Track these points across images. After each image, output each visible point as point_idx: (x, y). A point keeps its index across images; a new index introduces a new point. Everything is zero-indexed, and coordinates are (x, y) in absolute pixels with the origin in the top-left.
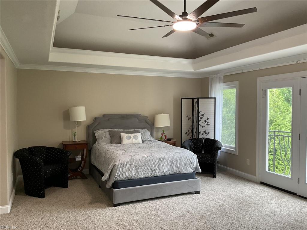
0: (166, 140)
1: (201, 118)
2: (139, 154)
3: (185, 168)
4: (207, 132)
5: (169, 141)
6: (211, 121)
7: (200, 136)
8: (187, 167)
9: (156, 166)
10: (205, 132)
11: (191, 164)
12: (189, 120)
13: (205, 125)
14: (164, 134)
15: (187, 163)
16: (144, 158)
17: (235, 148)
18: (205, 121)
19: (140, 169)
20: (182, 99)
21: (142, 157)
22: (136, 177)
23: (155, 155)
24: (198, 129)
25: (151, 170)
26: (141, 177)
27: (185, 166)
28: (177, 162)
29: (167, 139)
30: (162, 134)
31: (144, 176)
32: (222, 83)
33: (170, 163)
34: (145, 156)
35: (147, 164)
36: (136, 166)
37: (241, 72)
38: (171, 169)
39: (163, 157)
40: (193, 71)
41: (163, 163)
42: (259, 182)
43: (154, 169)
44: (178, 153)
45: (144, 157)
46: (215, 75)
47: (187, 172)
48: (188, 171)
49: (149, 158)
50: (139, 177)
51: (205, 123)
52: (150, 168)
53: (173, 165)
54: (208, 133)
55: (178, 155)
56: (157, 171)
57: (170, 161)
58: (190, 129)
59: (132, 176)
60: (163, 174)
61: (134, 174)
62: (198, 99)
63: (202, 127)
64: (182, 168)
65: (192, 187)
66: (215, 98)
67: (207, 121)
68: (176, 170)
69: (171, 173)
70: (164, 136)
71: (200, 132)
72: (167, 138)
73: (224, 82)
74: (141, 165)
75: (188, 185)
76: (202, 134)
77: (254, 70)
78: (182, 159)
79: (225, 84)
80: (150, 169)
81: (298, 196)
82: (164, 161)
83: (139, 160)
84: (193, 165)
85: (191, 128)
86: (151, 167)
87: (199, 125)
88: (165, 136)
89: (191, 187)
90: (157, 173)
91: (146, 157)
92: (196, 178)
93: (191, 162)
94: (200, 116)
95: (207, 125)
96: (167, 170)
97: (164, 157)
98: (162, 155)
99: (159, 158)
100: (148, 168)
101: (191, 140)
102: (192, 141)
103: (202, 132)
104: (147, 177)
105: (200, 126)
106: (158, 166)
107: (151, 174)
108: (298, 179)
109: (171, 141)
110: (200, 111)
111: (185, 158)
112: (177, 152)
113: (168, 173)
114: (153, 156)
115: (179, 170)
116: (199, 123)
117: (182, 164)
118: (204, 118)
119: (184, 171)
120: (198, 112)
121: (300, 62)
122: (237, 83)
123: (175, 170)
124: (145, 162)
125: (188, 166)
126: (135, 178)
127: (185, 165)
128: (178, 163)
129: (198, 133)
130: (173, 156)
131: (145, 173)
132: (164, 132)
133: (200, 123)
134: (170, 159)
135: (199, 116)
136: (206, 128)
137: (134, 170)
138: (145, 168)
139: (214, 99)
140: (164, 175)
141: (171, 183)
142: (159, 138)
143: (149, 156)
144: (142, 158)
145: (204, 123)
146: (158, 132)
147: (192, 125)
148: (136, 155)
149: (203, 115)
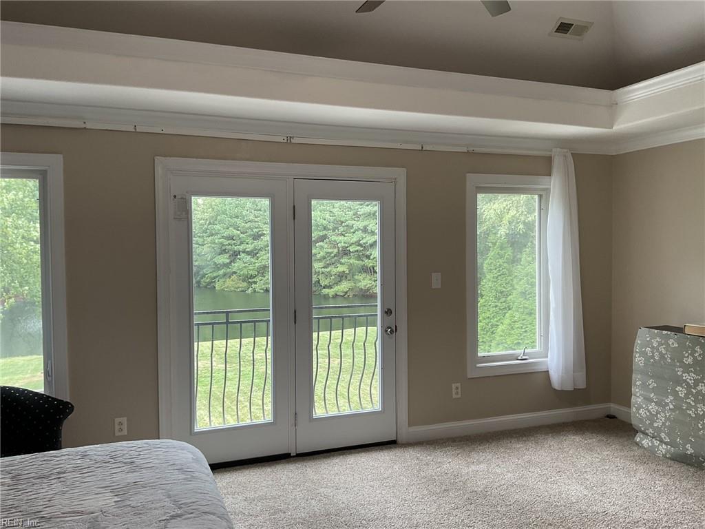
37: (76, 124)
81: (294, 457)
108: (293, 416)
121: (293, 141)
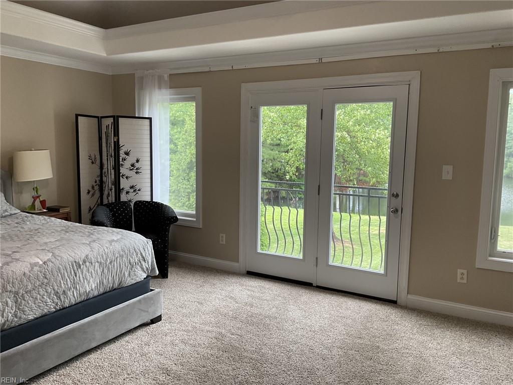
0: (45, 210)
1: (125, 160)
2: (17, 260)
3: (132, 273)
4: (137, 188)
5: (53, 211)
6: (145, 165)
7: (124, 198)
8: (135, 271)
9: (69, 283)
10: (132, 187)
11: (143, 263)
12: (93, 163)
13: (133, 173)
14: (38, 197)
15: (136, 260)
16: (36, 269)
17: (196, 216)
18: (133, 165)
19: (27, 297)
20: (77, 116)
21: (30, 264)
22: (16, 322)
23: (63, 255)
24: (117, 183)
25: (56, 293)
26: (31, 317)
27: (132, 269)
28: (115, 263)
29: (48, 209)
30: (35, 198)
31: (38, 314)
32: (166, 88)
33: (101, 268)
34: (39, 260)
35: (46, 280)
36: (17, 293)
37: (207, 69)
38: (101, 282)
39: (83, 256)
40: (105, 55)
41: (84, 271)
42: (245, 272)
43: (64, 291)
44: (116, 241)
45: (36, 264)
46: (151, 71)
47: (135, 282)
48: (138, 279)
49: (50, 264)
50: (25, 319)
51: (132, 170)
52: (54, 290)
53: (106, 271)
54: (139, 190)
55: (117, 247)
56: (70, 294)
57: (100, 263)
58: (96, 182)
59: (5, 322)
60: (83, 298)
61: (10, 315)
62: (116, 119)
63: (127, 178)
64: (127, 274)
65: (147, 312)
66: (150, 119)
67: (137, 165)
68: (114, 282)
69: (102, 291)
70: (38, 203)
71: (123, 189)
72: (47, 206)
73: (170, 88)
74: (30, 287)
75: (140, 309)
76: (127, 193)
77: (234, 68)
78: (125, 254)
79: (172, 91)
80: (53, 292)
81: (314, 286)
82: (86, 266)
83: (24, 274)
84: (148, 262)
85: (98, 182)
86: (56, 287)
87: (121, 174)
88: (41, 202)
89: (145, 311)
90: (72, 298)
91: (41, 263)
92: (152, 290)
93: (144, 258)
94: (122, 155)
95: (136, 173)
96: (93, 286)
97: (87, 256)
98: (80, 253)
99: (75, 262)
100: (49, 290)
101: (107, 207)
102: (110, 209)
103: (127, 188)
104: (45, 315)
105: (123, 175)
106: (74, 280)
107: (57, 304)
108: (315, 259)
109: (59, 212)
110: (121, 144)
111: (132, 251)
112: (113, 241)
113: (96, 293)
114: (60, 259)
115: (119, 280)
116: (119, 170)
117: (125, 266)
118: (131, 160)
119: (129, 281)
120: (117, 146)
121: (323, 61)
122: (198, 91)
123: (110, 282)
124: (41, 277)
125: (137, 269)
126: (13, 325)
127: (133, 267)
128: (118, 265)
129: (118, 191)
130: (106, 250)
131: (39, 306)
132: (39, 193)
133: (123, 170)
134: (99, 260)
135: (119, 156)
136: (134, 179)
137: (10, 303)
138: (42, 293)
139: (148, 120)
140: (87, 300)
141: (106, 315)
142: (27, 207)
143: (49, 260)
144: (32, 268)
145: (130, 170)
146: (21, 193)
147: (99, 174)
148: (11, 262)
149: (127, 154)
